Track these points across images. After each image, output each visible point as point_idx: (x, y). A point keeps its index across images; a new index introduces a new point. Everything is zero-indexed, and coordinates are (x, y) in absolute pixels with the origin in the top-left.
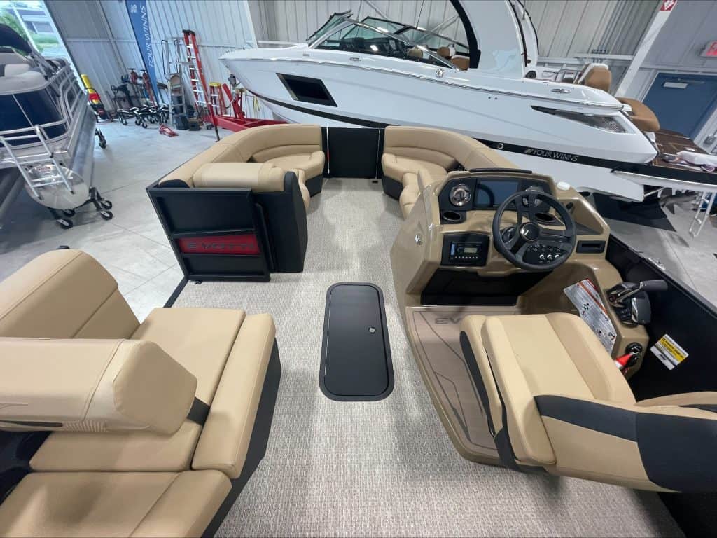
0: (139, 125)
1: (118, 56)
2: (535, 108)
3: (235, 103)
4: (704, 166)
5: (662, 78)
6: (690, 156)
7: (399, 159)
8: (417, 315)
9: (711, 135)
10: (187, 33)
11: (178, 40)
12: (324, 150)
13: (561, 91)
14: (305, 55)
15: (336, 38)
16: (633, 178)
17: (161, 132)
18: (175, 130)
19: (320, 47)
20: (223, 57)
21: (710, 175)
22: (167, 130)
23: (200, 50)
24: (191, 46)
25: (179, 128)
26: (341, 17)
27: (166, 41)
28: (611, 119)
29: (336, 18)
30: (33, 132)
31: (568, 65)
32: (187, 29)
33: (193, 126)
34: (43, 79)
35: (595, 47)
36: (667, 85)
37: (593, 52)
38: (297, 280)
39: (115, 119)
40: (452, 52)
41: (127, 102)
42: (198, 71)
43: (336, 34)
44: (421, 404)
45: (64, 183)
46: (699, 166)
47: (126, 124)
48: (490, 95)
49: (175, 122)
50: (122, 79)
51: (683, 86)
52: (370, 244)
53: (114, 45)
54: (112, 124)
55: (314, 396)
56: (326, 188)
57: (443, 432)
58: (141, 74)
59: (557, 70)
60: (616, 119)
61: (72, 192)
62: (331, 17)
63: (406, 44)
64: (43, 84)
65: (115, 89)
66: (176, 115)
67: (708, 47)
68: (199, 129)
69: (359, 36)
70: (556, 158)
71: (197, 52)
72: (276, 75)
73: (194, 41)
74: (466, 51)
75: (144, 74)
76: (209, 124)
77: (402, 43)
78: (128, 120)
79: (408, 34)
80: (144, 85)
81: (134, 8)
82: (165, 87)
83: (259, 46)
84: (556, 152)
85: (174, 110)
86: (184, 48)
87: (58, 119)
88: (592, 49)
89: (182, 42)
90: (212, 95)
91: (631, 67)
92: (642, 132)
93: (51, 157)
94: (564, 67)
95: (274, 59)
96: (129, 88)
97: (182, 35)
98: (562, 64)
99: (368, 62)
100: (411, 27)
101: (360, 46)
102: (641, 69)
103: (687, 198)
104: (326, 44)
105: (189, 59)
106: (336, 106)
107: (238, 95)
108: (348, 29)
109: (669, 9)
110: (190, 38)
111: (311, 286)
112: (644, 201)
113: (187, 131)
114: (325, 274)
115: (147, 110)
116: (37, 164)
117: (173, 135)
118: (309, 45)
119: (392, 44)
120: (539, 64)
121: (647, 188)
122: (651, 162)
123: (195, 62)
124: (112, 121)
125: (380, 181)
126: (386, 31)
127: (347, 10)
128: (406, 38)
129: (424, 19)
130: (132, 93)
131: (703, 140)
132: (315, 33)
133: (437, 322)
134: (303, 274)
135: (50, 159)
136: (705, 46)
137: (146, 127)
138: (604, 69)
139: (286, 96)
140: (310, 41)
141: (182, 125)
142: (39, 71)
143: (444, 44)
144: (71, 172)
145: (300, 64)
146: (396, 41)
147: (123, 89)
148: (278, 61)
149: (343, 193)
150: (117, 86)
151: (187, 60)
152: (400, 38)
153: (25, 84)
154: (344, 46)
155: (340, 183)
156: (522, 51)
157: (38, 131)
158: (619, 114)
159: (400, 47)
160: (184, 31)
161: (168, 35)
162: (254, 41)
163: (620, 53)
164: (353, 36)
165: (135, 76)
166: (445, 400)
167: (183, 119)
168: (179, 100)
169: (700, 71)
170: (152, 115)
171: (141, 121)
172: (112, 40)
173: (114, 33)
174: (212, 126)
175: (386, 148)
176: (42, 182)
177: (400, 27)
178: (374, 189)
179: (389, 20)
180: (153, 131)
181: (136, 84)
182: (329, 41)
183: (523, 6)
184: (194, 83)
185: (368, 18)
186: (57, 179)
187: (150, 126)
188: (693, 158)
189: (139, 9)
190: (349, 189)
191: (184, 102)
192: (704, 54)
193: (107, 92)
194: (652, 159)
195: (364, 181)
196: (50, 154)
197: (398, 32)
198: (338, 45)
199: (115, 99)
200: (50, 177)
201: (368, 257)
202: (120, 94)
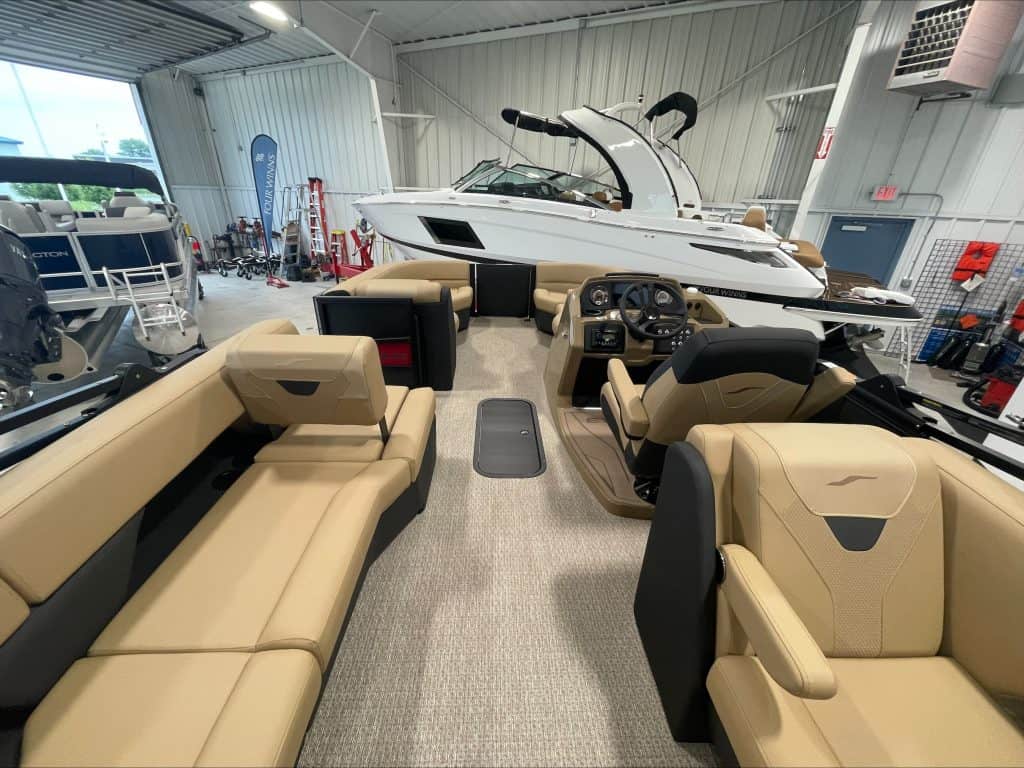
0: (241, 276)
1: (226, 206)
2: (692, 245)
3: (363, 251)
4: (876, 299)
5: (837, 222)
6: (861, 291)
7: (553, 294)
8: (570, 416)
9: (905, 278)
10: (312, 181)
11: (302, 188)
12: (472, 284)
13: (716, 229)
14: (451, 198)
15: (483, 183)
16: (809, 315)
17: (268, 283)
18: (285, 281)
19: (467, 191)
20: (357, 202)
21: (882, 307)
22: (277, 281)
23: (326, 197)
24: (316, 193)
25: (289, 279)
26: (489, 165)
27: (290, 188)
28: (770, 254)
29: (483, 165)
30: (159, 270)
31: (736, 210)
32: (313, 176)
33: (307, 277)
34: (167, 220)
35: (761, 192)
36: (845, 228)
37: (760, 197)
38: (447, 396)
39: (212, 271)
40: (609, 197)
41: (228, 252)
42: (319, 218)
43: (482, 179)
44: (572, 479)
45: (177, 324)
46: (872, 299)
47: (226, 275)
48: (645, 233)
49: (286, 272)
50: (228, 227)
51: (864, 229)
52: (521, 370)
53: (224, 193)
54: (210, 276)
55: (469, 475)
56: (473, 325)
57: (593, 497)
58: (252, 222)
59: (723, 214)
60: (775, 254)
61: (184, 334)
62: (479, 165)
63: (559, 189)
64: (168, 226)
65: (218, 239)
66: (288, 266)
67: (876, 192)
68: (314, 281)
69: (509, 181)
70: (724, 295)
71: (321, 197)
72: (418, 219)
73: (320, 188)
74: (619, 195)
75: (256, 223)
76: (326, 274)
77: (555, 189)
78: (229, 272)
79: (562, 180)
80: (254, 234)
81: (260, 157)
82: (279, 235)
83: (395, 191)
84: (723, 289)
85: (286, 260)
86: (307, 196)
87: (176, 261)
88: (757, 195)
89: (306, 189)
90: (334, 243)
91: (799, 210)
92: (806, 268)
93: (172, 295)
94: (732, 212)
95: (413, 202)
96: (234, 237)
97: (308, 183)
98: (730, 209)
99: (519, 204)
100: (564, 174)
101: (508, 189)
102: (809, 213)
103: (874, 336)
104: (473, 188)
105: (312, 207)
106: (483, 248)
107: (367, 241)
108: (496, 176)
109: (824, 157)
110: (315, 186)
111: (461, 401)
112: (827, 339)
113: (300, 283)
114: (474, 392)
115: (254, 260)
116: (151, 303)
117: (282, 286)
118: (456, 189)
119: (545, 189)
120: (703, 209)
121: (827, 325)
122: (821, 297)
123: (318, 209)
124: (209, 273)
125: (533, 320)
126: (538, 176)
127: (495, 158)
128: (558, 184)
129: (578, 166)
130: (235, 244)
131: (899, 283)
132: (462, 179)
133: (588, 421)
134: (453, 392)
135: (169, 297)
136: (873, 189)
137: (249, 279)
138: (762, 211)
139: (428, 240)
140: (457, 185)
141: (293, 275)
142: (165, 213)
143: (601, 189)
144: (185, 312)
145: (445, 207)
146: (549, 186)
147: (227, 238)
148: (416, 204)
149: (492, 330)
150: (220, 235)
151: (309, 207)
152: (552, 184)
153: (152, 224)
154: (492, 189)
155: (489, 321)
156: (672, 193)
157: (163, 268)
158: (777, 250)
159: (553, 192)
160: (310, 179)
161: (291, 183)
162: (391, 188)
163: (787, 198)
164: (502, 180)
165: (244, 224)
166: (593, 472)
167: (297, 269)
168: (293, 248)
169: (876, 213)
170: (258, 265)
171: (244, 273)
172: (223, 188)
173: (226, 180)
174: (331, 276)
175: (538, 284)
176: (152, 322)
177: (552, 174)
178: (528, 326)
179: (541, 166)
180: (259, 283)
181: (244, 232)
182: (477, 186)
183: (678, 155)
184: (313, 231)
185: (518, 165)
186: (168, 320)
187: (254, 277)
188: (863, 292)
189: (266, 157)
190: (498, 326)
191: (299, 251)
192: (874, 197)
193: (207, 242)
194: (821, 293)
195: (516, 320)
196: (170, 292)
197: (551, 178)
198: (486, 189)
199: (214, 250)
200: (160, 317)
201: (519, 380)
202: (222, 244)
